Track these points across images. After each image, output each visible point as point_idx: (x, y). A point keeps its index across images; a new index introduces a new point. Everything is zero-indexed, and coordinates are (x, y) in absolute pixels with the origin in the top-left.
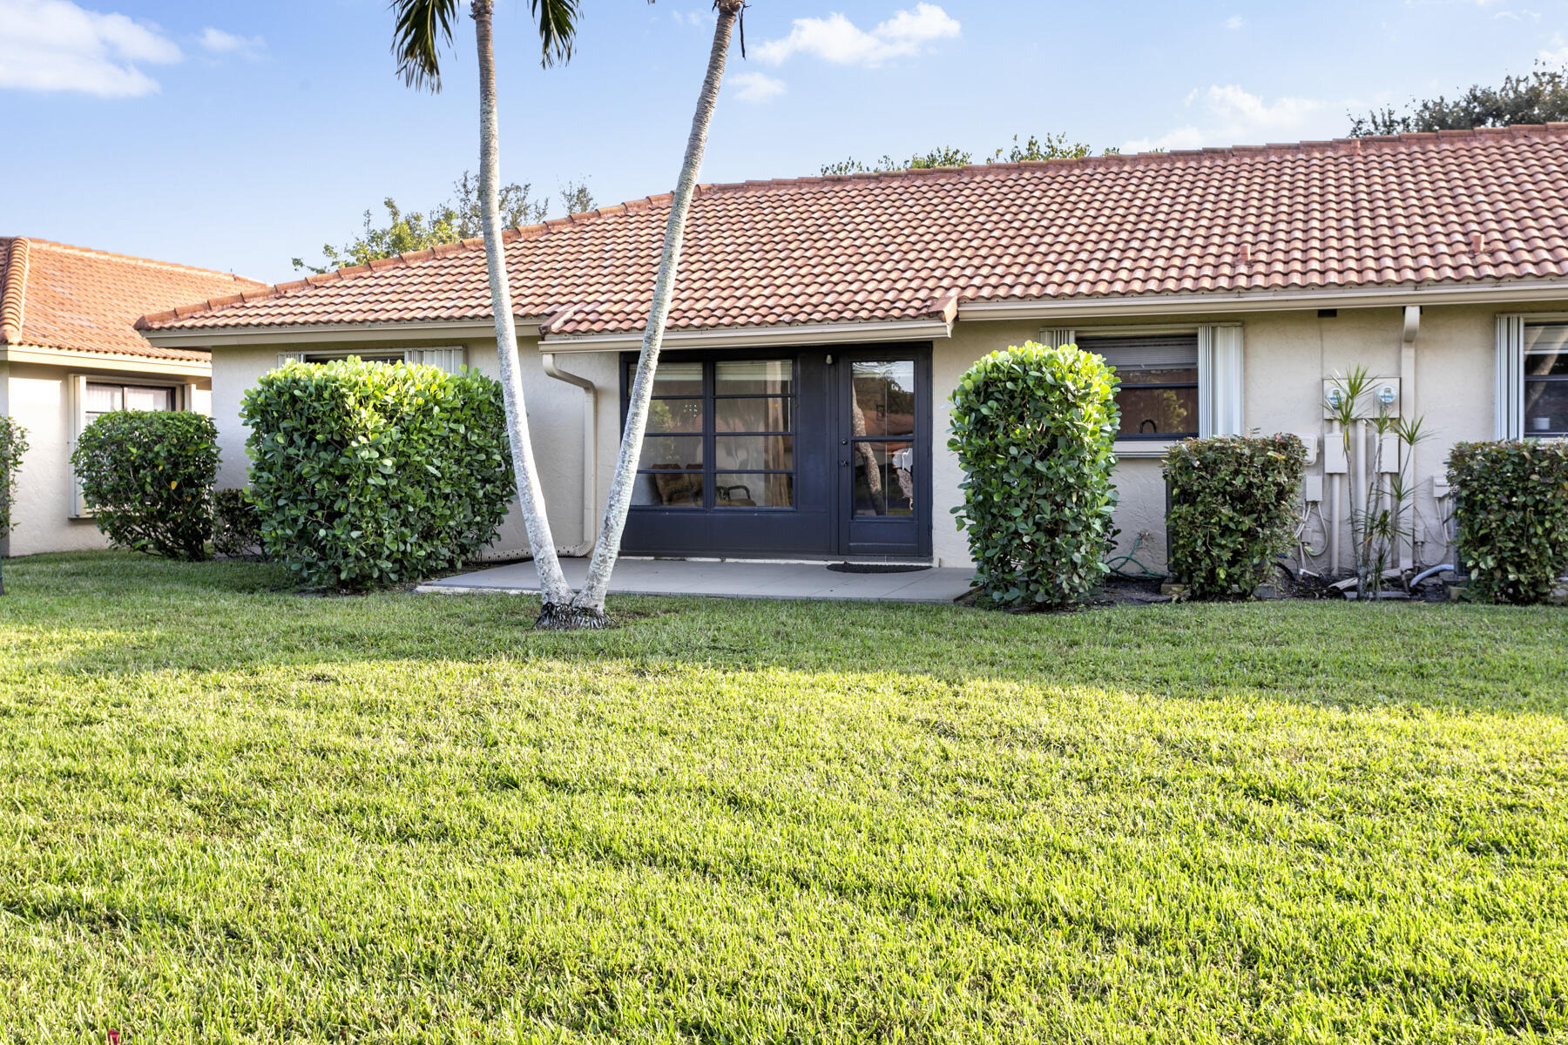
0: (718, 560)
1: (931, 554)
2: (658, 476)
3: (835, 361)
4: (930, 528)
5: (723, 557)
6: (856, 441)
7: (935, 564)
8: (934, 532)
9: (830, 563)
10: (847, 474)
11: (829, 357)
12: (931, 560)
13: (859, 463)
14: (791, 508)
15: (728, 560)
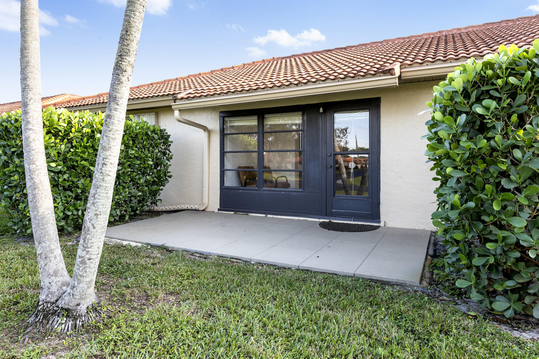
0: (264, 215)
1: (379, 218)
2: (241, 172)
3: (325, 111)
4: (378, 204)
5: (267, 214)
6: (336, 154)
7: (382, 224)
8: (381, 205)
9: (322, 220)
10: (331, 171)
11: (321, 109)
12: (379, 222)
13: (337, 166)
14: (301, 190)
15: (269, 216)
